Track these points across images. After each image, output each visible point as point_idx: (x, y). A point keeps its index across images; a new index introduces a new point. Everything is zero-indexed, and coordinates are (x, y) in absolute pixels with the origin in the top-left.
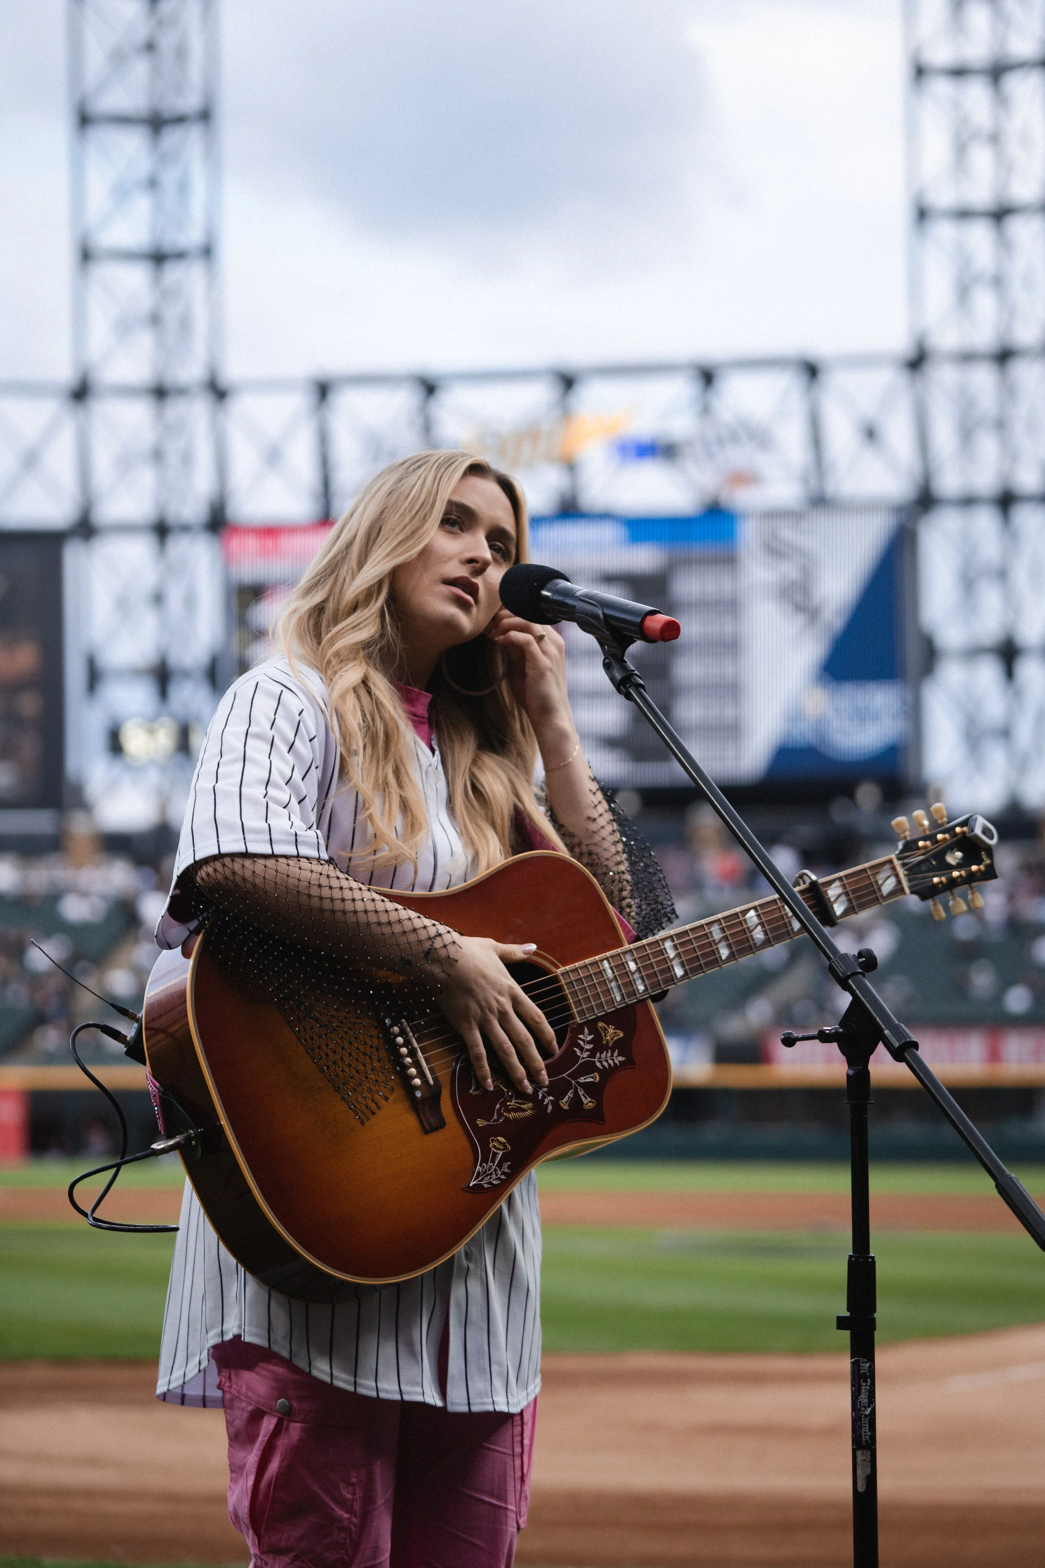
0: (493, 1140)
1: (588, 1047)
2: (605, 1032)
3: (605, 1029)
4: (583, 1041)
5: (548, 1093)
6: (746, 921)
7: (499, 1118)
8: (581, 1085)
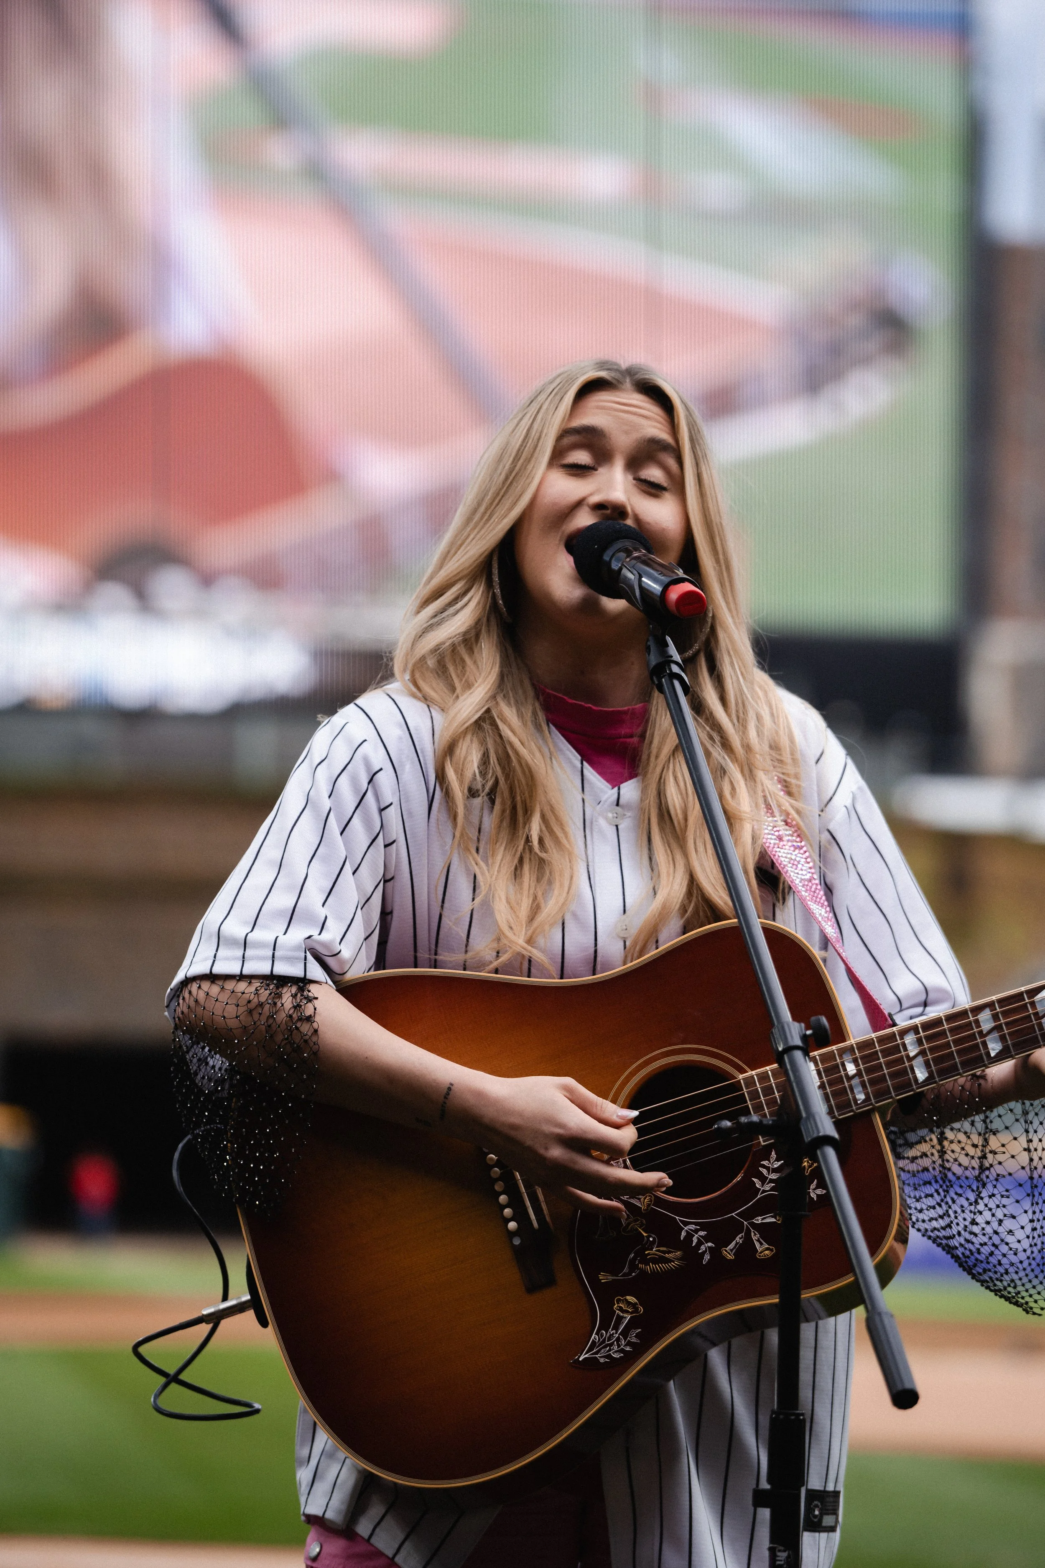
0: (619, 1301)
1: (774, 1176)
4: (767, 1168)
5: (707, 1239)
6: (1033, 1004)
7: (631, 1270)
8: (756, 1227)
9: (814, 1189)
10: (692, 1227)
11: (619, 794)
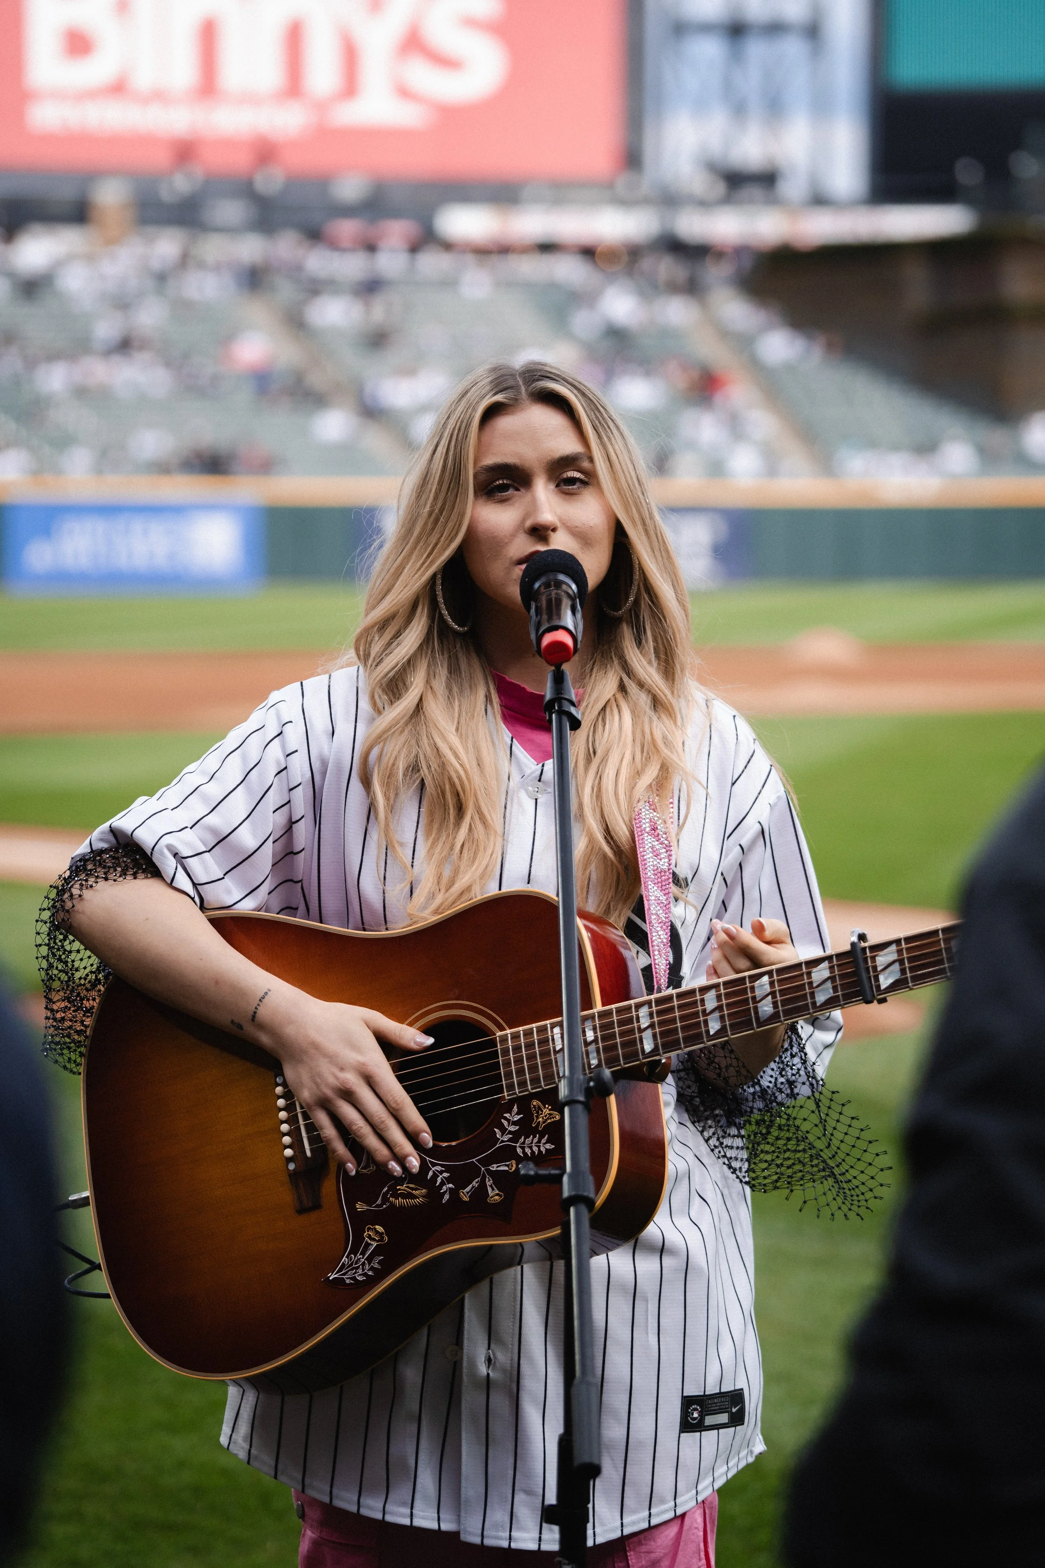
0: (369, 1229)
1: (513, 1128)
2: (537, 1112)
3: (539, 1108)
4: (508, 1121)
5: (449, 1180)
6: (753, 989)
7: (383, 1203)
8: (492, 1173)
9: (544, 1144)
10: (439, 1168)
11: (542, 770)
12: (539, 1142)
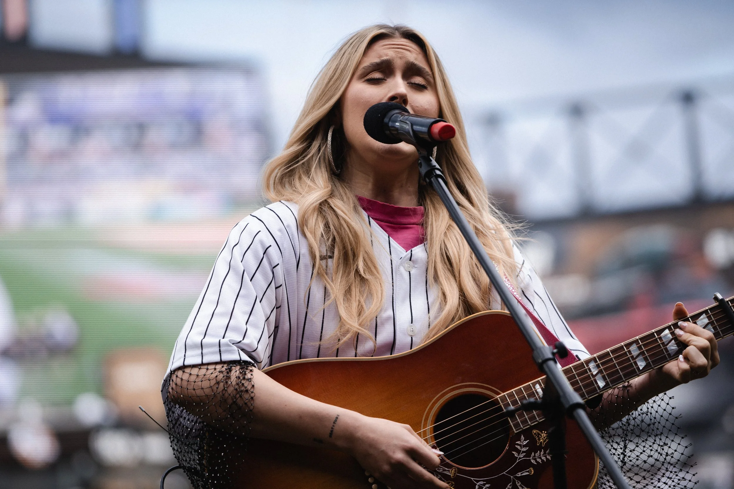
1: (524, 449)
2: (538, 437)
3: (539, 434)
4: (520, 445)
8: (519, 478)
9: (549, 454)
10: (481, 483)
11: (411, 254)
12: (545, 453)
